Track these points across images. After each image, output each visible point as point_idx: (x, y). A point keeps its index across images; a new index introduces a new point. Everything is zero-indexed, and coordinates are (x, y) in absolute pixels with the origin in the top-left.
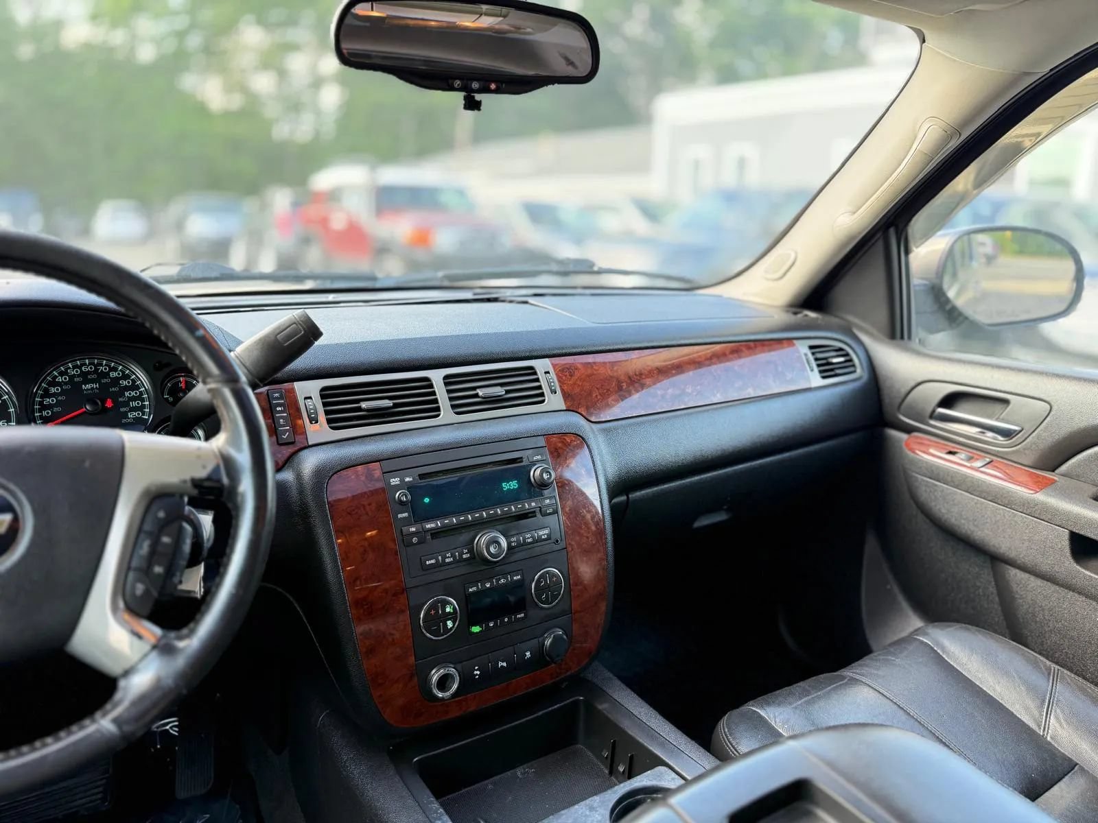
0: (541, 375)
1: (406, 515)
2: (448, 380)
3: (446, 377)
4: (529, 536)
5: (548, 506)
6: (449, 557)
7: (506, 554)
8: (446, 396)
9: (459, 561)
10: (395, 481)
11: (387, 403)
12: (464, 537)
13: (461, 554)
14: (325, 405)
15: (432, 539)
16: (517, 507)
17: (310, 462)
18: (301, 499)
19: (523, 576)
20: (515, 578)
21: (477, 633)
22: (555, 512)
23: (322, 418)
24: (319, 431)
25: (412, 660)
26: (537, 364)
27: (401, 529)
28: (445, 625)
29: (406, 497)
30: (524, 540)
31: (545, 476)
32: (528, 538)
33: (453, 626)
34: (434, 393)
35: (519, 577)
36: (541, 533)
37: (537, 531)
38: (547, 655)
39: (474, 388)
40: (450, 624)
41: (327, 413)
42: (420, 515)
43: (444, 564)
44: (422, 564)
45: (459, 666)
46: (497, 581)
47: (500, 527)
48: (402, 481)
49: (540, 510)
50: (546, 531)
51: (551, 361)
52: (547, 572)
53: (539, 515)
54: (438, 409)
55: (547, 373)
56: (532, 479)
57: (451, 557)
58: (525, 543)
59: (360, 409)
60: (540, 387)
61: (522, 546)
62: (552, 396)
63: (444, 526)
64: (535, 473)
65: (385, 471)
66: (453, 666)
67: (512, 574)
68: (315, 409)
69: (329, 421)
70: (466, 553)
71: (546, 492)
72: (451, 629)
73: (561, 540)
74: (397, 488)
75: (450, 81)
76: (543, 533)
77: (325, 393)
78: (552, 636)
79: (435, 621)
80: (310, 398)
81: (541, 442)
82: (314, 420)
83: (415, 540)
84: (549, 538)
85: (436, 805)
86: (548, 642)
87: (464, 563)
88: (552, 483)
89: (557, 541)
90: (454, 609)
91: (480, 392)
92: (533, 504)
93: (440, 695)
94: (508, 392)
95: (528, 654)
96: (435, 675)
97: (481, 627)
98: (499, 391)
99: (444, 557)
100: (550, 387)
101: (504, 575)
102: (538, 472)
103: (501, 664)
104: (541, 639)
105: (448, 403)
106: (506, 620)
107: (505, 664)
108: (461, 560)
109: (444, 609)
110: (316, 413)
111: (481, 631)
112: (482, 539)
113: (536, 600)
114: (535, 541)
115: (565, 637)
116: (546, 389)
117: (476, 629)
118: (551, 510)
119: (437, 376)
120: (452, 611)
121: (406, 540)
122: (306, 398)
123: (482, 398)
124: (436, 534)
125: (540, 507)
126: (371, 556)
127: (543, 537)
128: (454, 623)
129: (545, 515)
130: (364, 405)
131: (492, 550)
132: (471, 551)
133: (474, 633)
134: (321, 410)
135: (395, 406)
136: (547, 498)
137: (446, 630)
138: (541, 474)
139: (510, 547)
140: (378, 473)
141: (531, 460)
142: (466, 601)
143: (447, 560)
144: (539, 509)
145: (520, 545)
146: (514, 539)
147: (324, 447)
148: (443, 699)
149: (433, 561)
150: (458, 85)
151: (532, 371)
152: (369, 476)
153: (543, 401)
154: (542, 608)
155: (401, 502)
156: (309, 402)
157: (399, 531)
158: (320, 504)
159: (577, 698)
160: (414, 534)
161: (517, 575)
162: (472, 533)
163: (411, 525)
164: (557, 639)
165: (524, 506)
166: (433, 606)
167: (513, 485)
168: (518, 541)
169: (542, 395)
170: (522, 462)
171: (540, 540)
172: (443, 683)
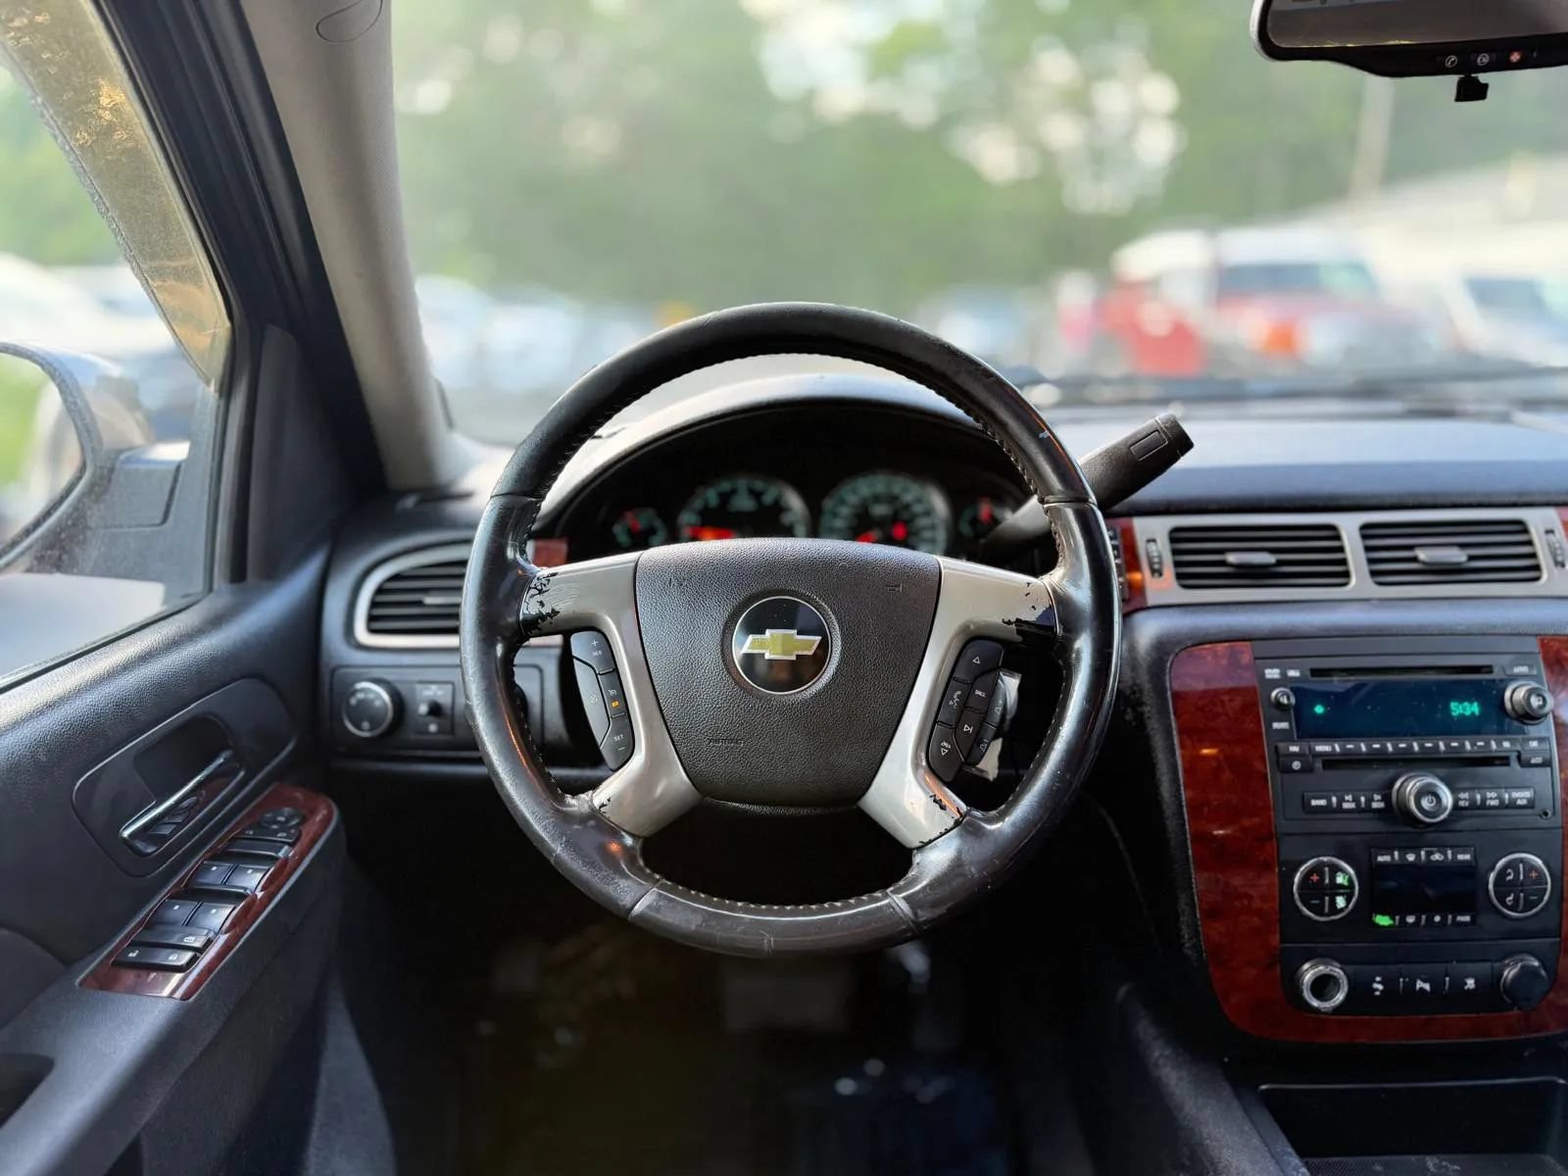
0: (1536, 534)
1: (1284, 725)
2: (1367, 532)
3: (1365, 527)
4: (1493, 794)
5: (1535, 752)
6: (1348, 801)
7: (1450, 815)
8: (1362, 556)
9: (1363, 811)
10: (1272, 673)
11: (1269, 558)
12: (1378, 775)
13: (1370, 800)
14: (1175, 552)
15: (1324, 768)
16: (1475, 745)
17: (1149, 629)
18: (1134, 679)
19: (1475, 857)
20: (1461, 857)
21: (1384, 927)
22: (1547, 763)
23: (1169, 571)
24: (1163, 587)
25: (1276, 939)
26: (1530, 516)
27: (1276, 747)
28: (1333, 903)
29: (1288, 698)
30: (1484, 800)
31: (1535, 702)
32: (1491, 798)
33: (1347, 907)
34: (1341, 549)
35: (1468, 857)
36: (1516, 794)
37: (1509, 790)
38: (1505, 991)
39: (1411, 548)
40: (1340, 902)
41: (1177, 564)
42: (1308, 729)
43: (1339, 809)
44: (1305, 805)
45: (1350, 968)
46: (1429, 854)
47: (1442, 771)
48: (1284, 674)
49: (1519, 757)
50: (1528, 794)
51: (1560, 514)
52: (1522, 860)
53: (1515, 764)
54: (1346, 574)
55: (1549, 532)
56: (1508, 705)
57: (1353, 801)
58: (1483, 806)
59: (1223, 563)
60: (1533, 555)
61: (1479, 808)
62: (1557, 571)
63: (1345, 753)
64: (1515, 694)
65: (1257, 655)
66: (1339, 966)
67: (1456, 849)
68: (1160, 557)
69: (1179, 576)
70: (1378, 801)
71: (1533, 730)
72: (1342, 910)
73: (1554, 814)
74: (1275, 683)
75: (1438, 59)
76: (1522, 796)
77: (1176, 536)
78: (1519, 965)
79: (1319, 890)
80: (1154, 541)
81: (1533, 645)
82: (1157, 572)
83: (1296, 765)
84: (1531, 804)
85: (1295, 1160)
86: (1510, 973)
87: (1371, 815)
88: (1546, 715)
89: (1546, 814)
90: (1350, 880)
91: (1422, 554)
92: (1506, 744)
93: (1315, 1003)
94: (1471, 558)
95: (1471, 983)
96: (1309, 973)
97: (1393, 919)
98: (1458, 556)
99: (1341, 800)
100: (1554, 556)
101: (1442, 848)
102: (1520, 694)
103: (1420, 984)
104: (1497, 965)
105: (1365, 568)
106: (1437, 919)
107: (1427, 987)
108: (1369, 809)
109: (1333, 878)
110: (1160, 563)
111: (1390, 926)
112: (1410, 786)
113: (1495, 901)
114: (1502, 806)
115: (1543, 972)
116: (1544, 559)
117: (1383, 920)
118: (1538, 760)
119: (1349, 525)
120: (1346, 883)
121: (1282, 764)
122: (1149, 541)
123: (1424, 563)
124: (1331, 762)
125: (1519, 752)
126: (1227, 775)
127: (1519, 802)
128: (1348, 901)
129: (1525, 763)
130: (1232, 558)
131: (1426, 803)
132: (1386, 798)
133: (1378, 926)
134: (1168, 560)
135: (1280, 563)
136: (1534, 739)
137: (1334, 910)
138: (1528, 700)
139: (1456, 807)
140: (1246, 658)
141: (1508, 672)
142: (1371, 874)
143: (1346, 806)
144: (1516, 754)
145: (1473, 806)
146: (1464, 795)
147: (1171, 611)
148: (1317, 1011)
149: (1322, 802)
150: (1453, 63)
151: (1521, 527)
152: (1234, 662)
153: (1537, 579)
154: (1506, 917)
155: (1278, 705)
156: (1152, 547)
157: (1273, 749)
158: (1159, 689)
159: (1555, 1078)
160: (1295, 756)
161: (1464, 853)
162: (1391, 772)
163: (1292, 742)
164: (1526, 971)
165: (1488, 744)
166: (1317, 869)
167: (1472, 708)
168: (1472, 800)
169: (1537, 568)
170: (1491, 672)
171: (1512, 805)
172: (1322, 986)
